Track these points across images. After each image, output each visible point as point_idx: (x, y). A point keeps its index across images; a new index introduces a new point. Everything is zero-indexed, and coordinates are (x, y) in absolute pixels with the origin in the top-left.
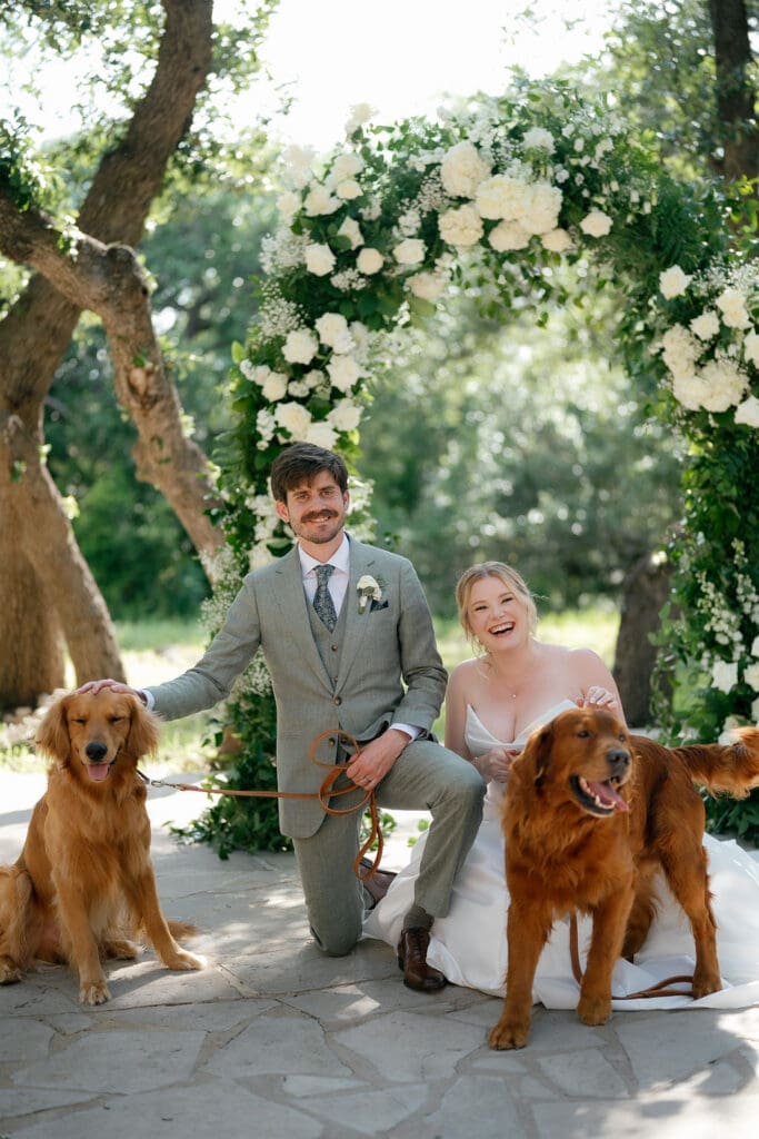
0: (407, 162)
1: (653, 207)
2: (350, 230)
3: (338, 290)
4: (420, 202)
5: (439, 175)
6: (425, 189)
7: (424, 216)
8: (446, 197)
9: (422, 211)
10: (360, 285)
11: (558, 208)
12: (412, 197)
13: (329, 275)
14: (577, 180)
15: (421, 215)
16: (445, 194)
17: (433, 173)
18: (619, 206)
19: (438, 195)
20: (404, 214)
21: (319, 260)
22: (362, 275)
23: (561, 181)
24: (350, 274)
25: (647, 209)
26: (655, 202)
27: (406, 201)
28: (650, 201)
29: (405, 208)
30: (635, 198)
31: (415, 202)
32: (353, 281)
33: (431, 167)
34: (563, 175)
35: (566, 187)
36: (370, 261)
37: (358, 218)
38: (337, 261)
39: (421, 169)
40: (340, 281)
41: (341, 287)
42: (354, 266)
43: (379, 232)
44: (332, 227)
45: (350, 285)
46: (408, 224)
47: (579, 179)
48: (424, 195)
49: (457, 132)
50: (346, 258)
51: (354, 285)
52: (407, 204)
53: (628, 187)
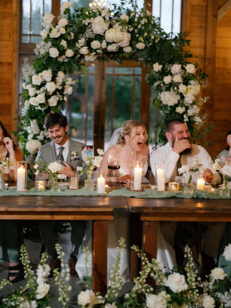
0: (82, 22)
1: (158, 41)
2: (64, 43)
4: (85, 35)
5: (91, 26)
6: (87, 30)
7: (87, 39)
8: (94, 34)
9: (86, 38)
10: (66, 60)
11: (130, 39)
12: (83, 33)
13: (57, 58)
14: (135, 31)
15: (85, 40)
16: (93, 33)
17: (90, 26)
18: (147, 39)
19: (91, 33)
20: (80, 39)
21: (54, 53)
22: (67, 57)
23: (130, 31)
24: (63, 57)
25: (156, 41)
26: (159, 39)
27: (81, 35)
28: (157, 39)
29: (81, 37)
30: (153, 37)
31: (84, 35)
32: (64, 59)
33: (89, 24)
34: (131, 29)
35: (132, 33)
36: (70, 53)
37: (66, 40)
38: (59, 53)
39: (87, 24)
40: (60, 60)
41: (60, 61)
42: (65, 54)
43: (72, 44)
44: (58, 42)
45: (63, 60)
46: (81, 42)
48: (87, 32)
49: (98, 13)
50: (62, 52)
51: (65, 60)
52: (81, 36)
53: (151, 34)
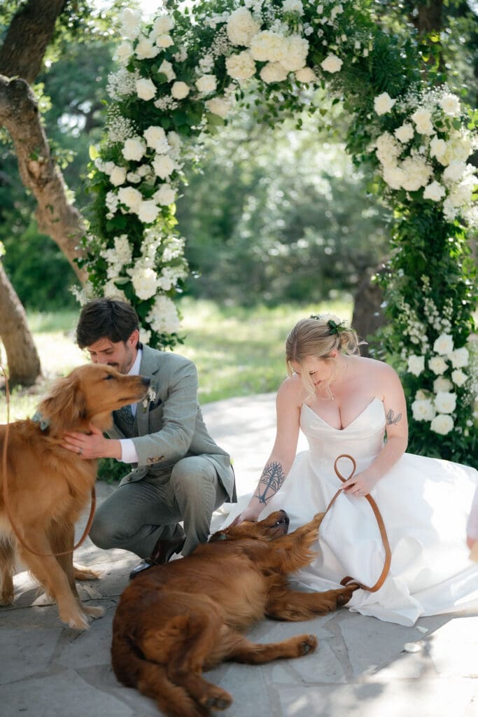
0: (205, 22)
1: (370, 52)
2: (166, 69)
3: (159, 109)
4: (213, 50)
5: (225, 30)
6: (216, 40)
7: (216, 59)
8: (231, 46)
9: (215, 56)
10: (174, 106)
11: (306, 53)
12: (208, 46)
13: (152, 100)
14: (318, 33)
15: (214, 58)
16: (230, 43)
17: (222, 29)
18: (347, 51)
19: (225, 44)
20: (203, 58)
21: (146, 89)
22: (175, 100)
23: (308, 34)
24: (167, 99)
25: (366, 53)
26: (371, 49)
27: (204, 49)
28: (368, 48)
29: (203, 54)
30: (358, 45)
31: (210, 49)
32: (169, 104)
33: (220, 25)
34: (310, 30)
35: (312, 39)
36: (180, 90)
37: (172, 61)
38: (157, 90)
39: (214, 26)
40: (160, 104)
41: (161, 108)
42: (170, 93)
43: (186, 70)
44: (154, 67)
45: (167, 107)
46: (205, 64)
47: (320, 33)
48: (215, 44)
50: (164, 88)
51: (170, 107)
52: (205, 51)
53: (353, 39)
